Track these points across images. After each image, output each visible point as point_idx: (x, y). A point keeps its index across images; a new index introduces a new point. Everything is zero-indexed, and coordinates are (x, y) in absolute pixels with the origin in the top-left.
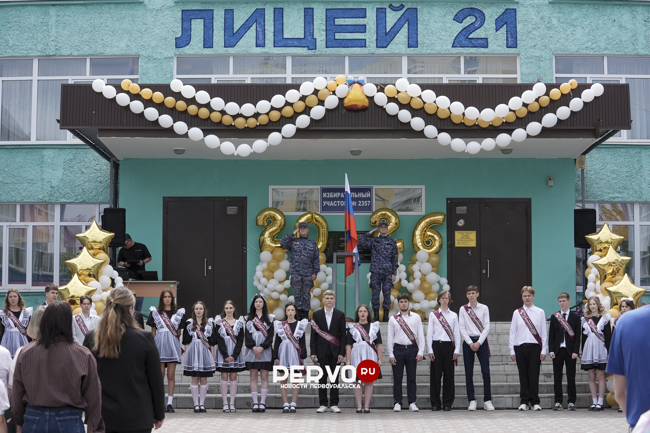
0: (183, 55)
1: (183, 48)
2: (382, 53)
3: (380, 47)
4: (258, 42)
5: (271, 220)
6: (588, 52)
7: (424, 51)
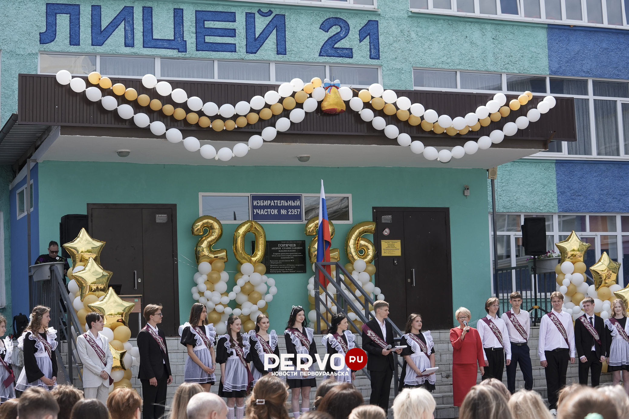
0: (48, 52)
1: (48, 44)
2: (251, 58)
3: (250, 53)
4: (127, 42)
5: (208, 229)
6: (444, 66)
7: (293, 58)
